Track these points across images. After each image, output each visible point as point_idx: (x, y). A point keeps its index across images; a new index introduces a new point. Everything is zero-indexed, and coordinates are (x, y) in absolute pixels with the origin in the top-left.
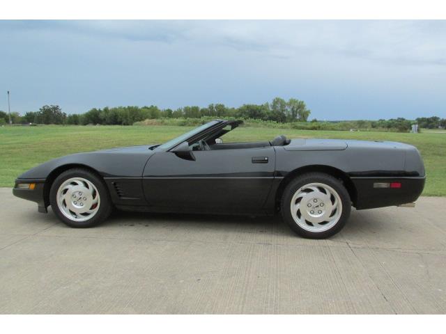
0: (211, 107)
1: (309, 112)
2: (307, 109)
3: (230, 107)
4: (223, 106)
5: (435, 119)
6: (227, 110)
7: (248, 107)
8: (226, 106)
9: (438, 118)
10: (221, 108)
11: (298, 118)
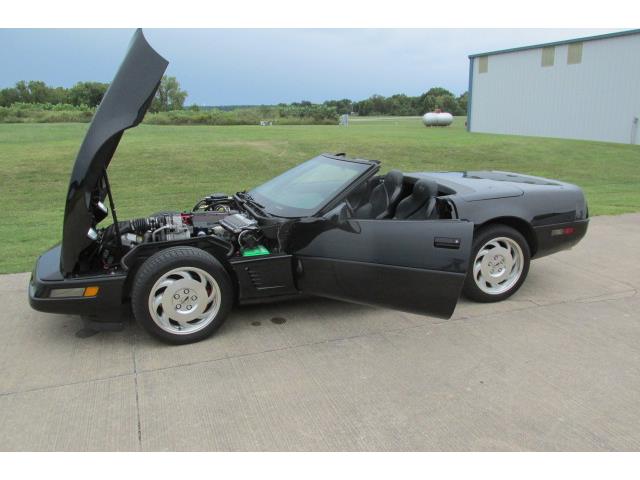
0: (21, 87)
1: (185, 94)
2: (181, 91)
3: (55, 87)
4: (42, 84)
5: (346, 102)
6: (52, 90)
7: (87, 86)
8: (48, 85)
9: (350, 101)
10: (39, 87)
11: (169, 103)
